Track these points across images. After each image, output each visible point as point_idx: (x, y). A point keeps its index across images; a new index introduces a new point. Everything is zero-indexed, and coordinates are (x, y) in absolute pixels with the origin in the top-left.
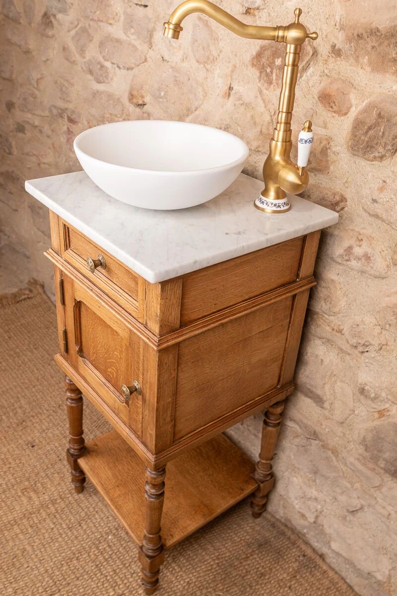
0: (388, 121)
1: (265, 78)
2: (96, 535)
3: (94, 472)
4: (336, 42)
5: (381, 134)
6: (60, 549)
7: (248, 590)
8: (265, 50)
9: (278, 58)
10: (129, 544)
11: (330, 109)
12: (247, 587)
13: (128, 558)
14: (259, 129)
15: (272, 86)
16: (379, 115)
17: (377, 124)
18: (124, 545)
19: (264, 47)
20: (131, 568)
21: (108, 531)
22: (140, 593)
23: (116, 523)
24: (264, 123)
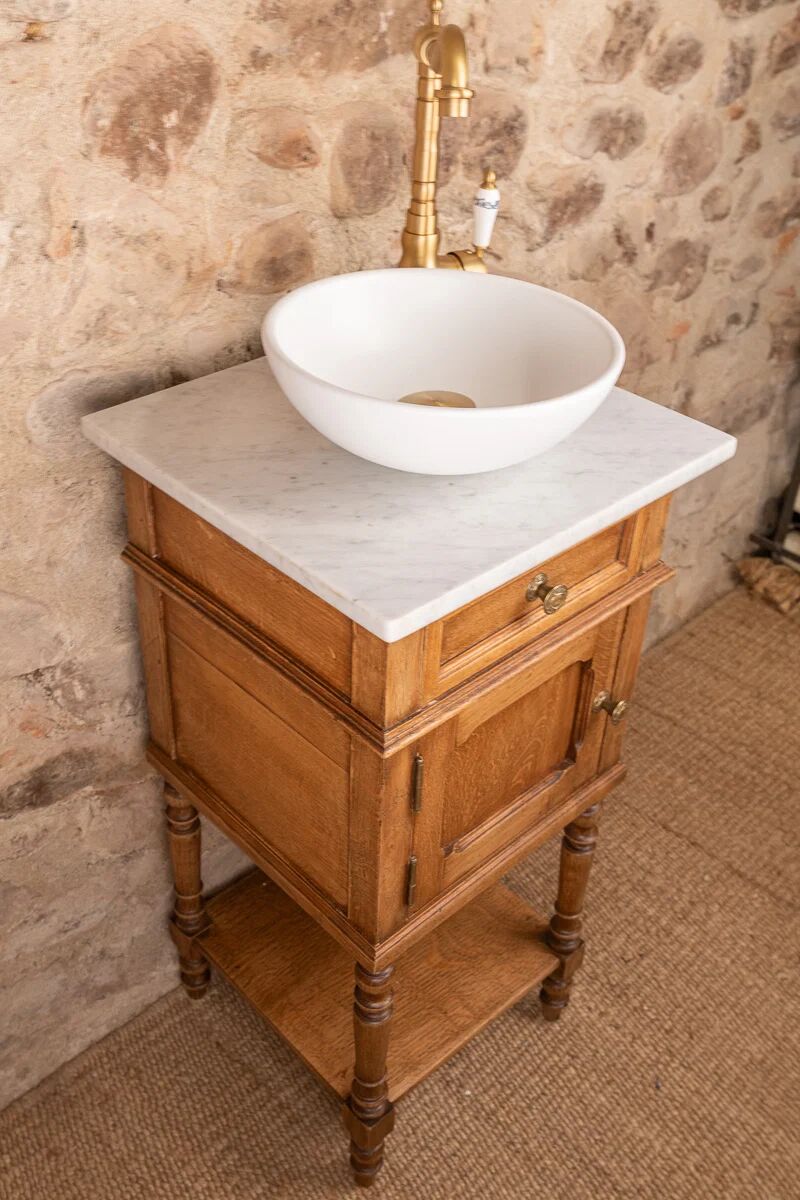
0: (389, 139)
1: (150, 166)
2: (467, 1119)
3: (419, 1063)
4: (261, 43)
5: (386, 163)
6: (513, 1182)
7: (514, 882)
8: (134, 105)
9: (168, 111)
10: (473, 1058)
11: (303, 163)
12: (509, 883)
13: (502, 1056)
14: (182, 271)
15: (172, 175)
16: (374, 138)
17: (376, 152)
18: (478, 1066)
19: (127, 100)
20: (519, 1048)
21: (455, 1098)
22: (558, 1028)
23: (436, 1088)
24: (193, 254)
